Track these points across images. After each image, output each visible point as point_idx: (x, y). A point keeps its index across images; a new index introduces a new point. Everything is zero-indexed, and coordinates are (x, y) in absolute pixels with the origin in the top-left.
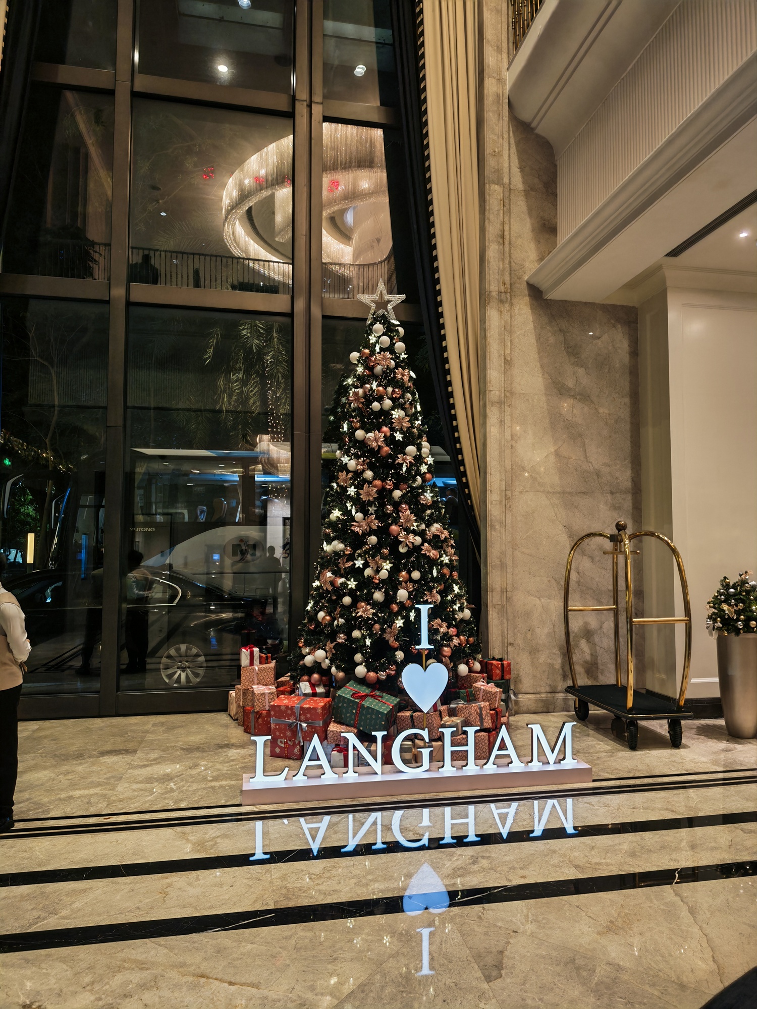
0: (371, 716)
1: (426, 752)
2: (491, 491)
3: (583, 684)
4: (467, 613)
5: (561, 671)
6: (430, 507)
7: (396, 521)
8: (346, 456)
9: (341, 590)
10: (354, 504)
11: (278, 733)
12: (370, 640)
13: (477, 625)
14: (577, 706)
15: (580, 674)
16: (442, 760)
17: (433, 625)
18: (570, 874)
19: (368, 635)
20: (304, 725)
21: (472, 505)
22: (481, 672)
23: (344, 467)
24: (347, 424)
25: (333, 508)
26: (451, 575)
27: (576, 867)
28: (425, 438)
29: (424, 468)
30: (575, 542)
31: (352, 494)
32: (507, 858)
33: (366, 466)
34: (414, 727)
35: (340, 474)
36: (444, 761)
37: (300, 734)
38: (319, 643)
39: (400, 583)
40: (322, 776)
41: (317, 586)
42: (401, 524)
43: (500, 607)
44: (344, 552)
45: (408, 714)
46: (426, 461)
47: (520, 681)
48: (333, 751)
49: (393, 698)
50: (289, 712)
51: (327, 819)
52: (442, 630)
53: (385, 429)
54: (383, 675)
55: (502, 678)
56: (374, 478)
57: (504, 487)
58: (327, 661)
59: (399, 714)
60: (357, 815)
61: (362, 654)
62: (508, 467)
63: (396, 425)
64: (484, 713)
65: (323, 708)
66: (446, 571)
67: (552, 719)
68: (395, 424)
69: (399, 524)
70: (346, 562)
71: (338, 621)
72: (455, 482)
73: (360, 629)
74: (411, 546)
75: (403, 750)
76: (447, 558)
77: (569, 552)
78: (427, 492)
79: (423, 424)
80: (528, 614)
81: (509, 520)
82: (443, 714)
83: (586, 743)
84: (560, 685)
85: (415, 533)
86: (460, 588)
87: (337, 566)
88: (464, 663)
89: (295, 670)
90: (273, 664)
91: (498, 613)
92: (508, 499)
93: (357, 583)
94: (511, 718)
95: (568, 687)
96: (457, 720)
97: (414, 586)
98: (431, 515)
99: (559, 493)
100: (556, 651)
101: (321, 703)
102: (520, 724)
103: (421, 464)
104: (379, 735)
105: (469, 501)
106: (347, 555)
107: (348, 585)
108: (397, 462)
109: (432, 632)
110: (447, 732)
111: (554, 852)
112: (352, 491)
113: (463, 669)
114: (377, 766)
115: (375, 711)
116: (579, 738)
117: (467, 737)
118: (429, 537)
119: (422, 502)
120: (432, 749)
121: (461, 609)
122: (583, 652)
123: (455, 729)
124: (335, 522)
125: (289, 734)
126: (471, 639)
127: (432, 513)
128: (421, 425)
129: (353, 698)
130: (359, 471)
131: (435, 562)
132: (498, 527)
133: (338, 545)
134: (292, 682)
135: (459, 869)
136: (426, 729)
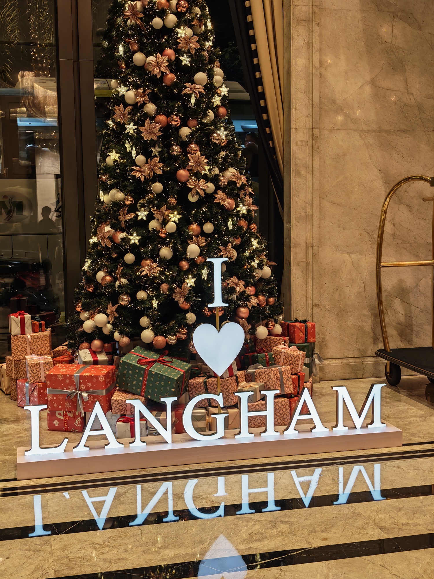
0: (160, 383)
1: (220, 419)
2: (296, 129)
3: (395, 347)
4: (267, 271)
5: (372, 334)
6: (224, 148)
7: (184, 165)
8: (122, 86)
9: (122, 246)
10: (135, 145)
11: (55, 405)
12: (157, 302)
13: (279, 285)
14: (388, 370)
15: (392, 336)
16: (238, 427)
17: (228, 284)
18: (375, 535)
19: (155, 296)
20: (85, 395)
21: (274, 148)
22: (283, 335)
23: (121, 100)
24: (123, 46)
25: (109, 149)
26: (249, 228)
27: (381, 528)
28: (217, 63)
29: (217, 101)
30: (391, 188)
31: (132, 131)
32: (308, 522)
33: (146, 98)
34: (207, 392)
35: (117, 108)
36: (240, 428)
37: (81, 405)
38: (99, 306)
39: (190, 237)
40: (106, 447)
41: (95, 243)
42: (190, 168)
43: (304, 264)
44: (124, 202)
45: (201, 380)
46: (219, 92)
47: (326, 345)
48: (118, 421)
49: (185, 363)
50: (68, 381)
51: (113, 491)
52: (238, 289)
53: (169, 51)
54: (172, 339)
55: (306, 341)
56: (158, 113)
57: (311, 124)
58: (109, 326)
59: (191, 381)
60: (145, 485)
61: (149, 316)
62: (317, 99)
63: (182, 46)
64: (285, 377)
65: (106, 376)
66: (243, 223)
67: (361, 385)
68: (180, 45)
69: (188, 168)
70: (127, 214)
71: (120, 281)
72: (255, 126)
73: (145, 289)
74: (202, 193)
75: (195, 418)
76: (244, 208)
77: (383, 201)
78: (220, 130)
79: (214, 46)
80: (336, 272)
81: (316, 163)
82: (239, 379)
83: (396, 408)
84: (370, 349)
85: (206, 178)
86: (259, 243)
87: (117, 219)
88: (263, 325)
89: (73, 338)
90: (47, 332)
91: (302, 272)
92: (315, 138)
93: (140, 237)
94: (315, 385)
95: (378, 351)
96: (255, 385)
97: (206, 241)
98: (225, 158)
99: (374, 131)
100: (366, 312)
101: (103, 371)
102: (325, 390)
103: (213, 96)
104: (169, 401)
105: (270, 142)
106: (127, 205)
107: (130, 240)
108: (184, 92)
109: (227, 291)
110: (244, 397)
111: (359, 514)
112: (131, 128)
113: (262, 331)
114: (167, 434)
115: (164, 378)
116: (389, 403)
117: (266, 403)
118: (223, 184)
119: (214, 141)
120: (228, 415)
121: (260, 266)
122: (396, 313)
123: (252, 393)
124: (112, 167)
125: (68, 405)
126: (271, 300)
127: (227, 156)
128: (212, 47)
129: (140, 364)
130: (139, 104)
131: (230, 213)
132: (303, 172)
133: (118, 195)
134: (70, 351)
135: (255, 534)
136: (221, 394)
